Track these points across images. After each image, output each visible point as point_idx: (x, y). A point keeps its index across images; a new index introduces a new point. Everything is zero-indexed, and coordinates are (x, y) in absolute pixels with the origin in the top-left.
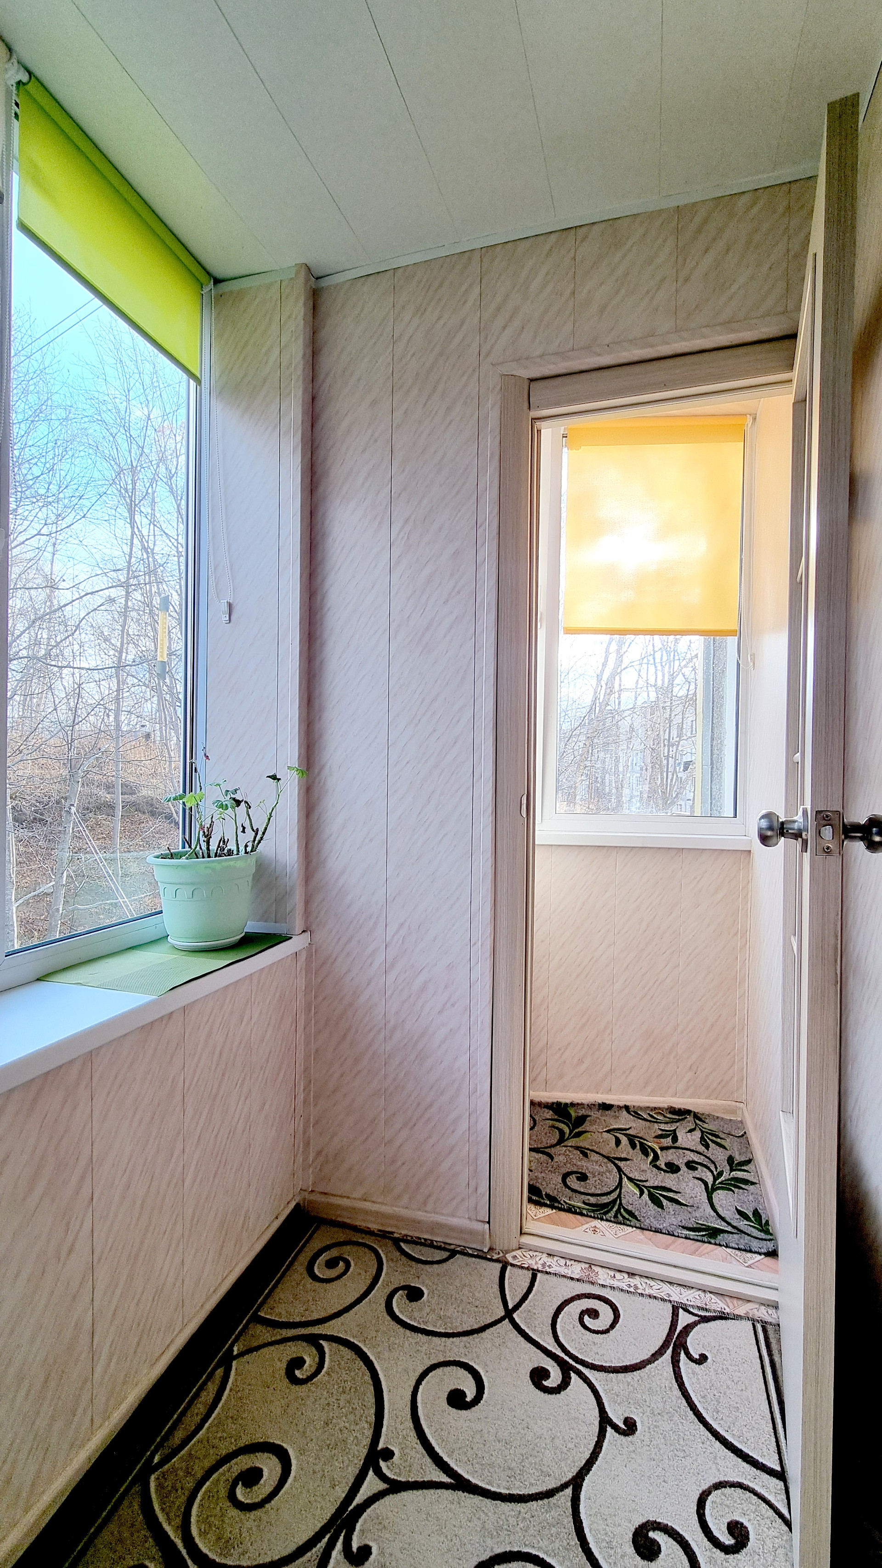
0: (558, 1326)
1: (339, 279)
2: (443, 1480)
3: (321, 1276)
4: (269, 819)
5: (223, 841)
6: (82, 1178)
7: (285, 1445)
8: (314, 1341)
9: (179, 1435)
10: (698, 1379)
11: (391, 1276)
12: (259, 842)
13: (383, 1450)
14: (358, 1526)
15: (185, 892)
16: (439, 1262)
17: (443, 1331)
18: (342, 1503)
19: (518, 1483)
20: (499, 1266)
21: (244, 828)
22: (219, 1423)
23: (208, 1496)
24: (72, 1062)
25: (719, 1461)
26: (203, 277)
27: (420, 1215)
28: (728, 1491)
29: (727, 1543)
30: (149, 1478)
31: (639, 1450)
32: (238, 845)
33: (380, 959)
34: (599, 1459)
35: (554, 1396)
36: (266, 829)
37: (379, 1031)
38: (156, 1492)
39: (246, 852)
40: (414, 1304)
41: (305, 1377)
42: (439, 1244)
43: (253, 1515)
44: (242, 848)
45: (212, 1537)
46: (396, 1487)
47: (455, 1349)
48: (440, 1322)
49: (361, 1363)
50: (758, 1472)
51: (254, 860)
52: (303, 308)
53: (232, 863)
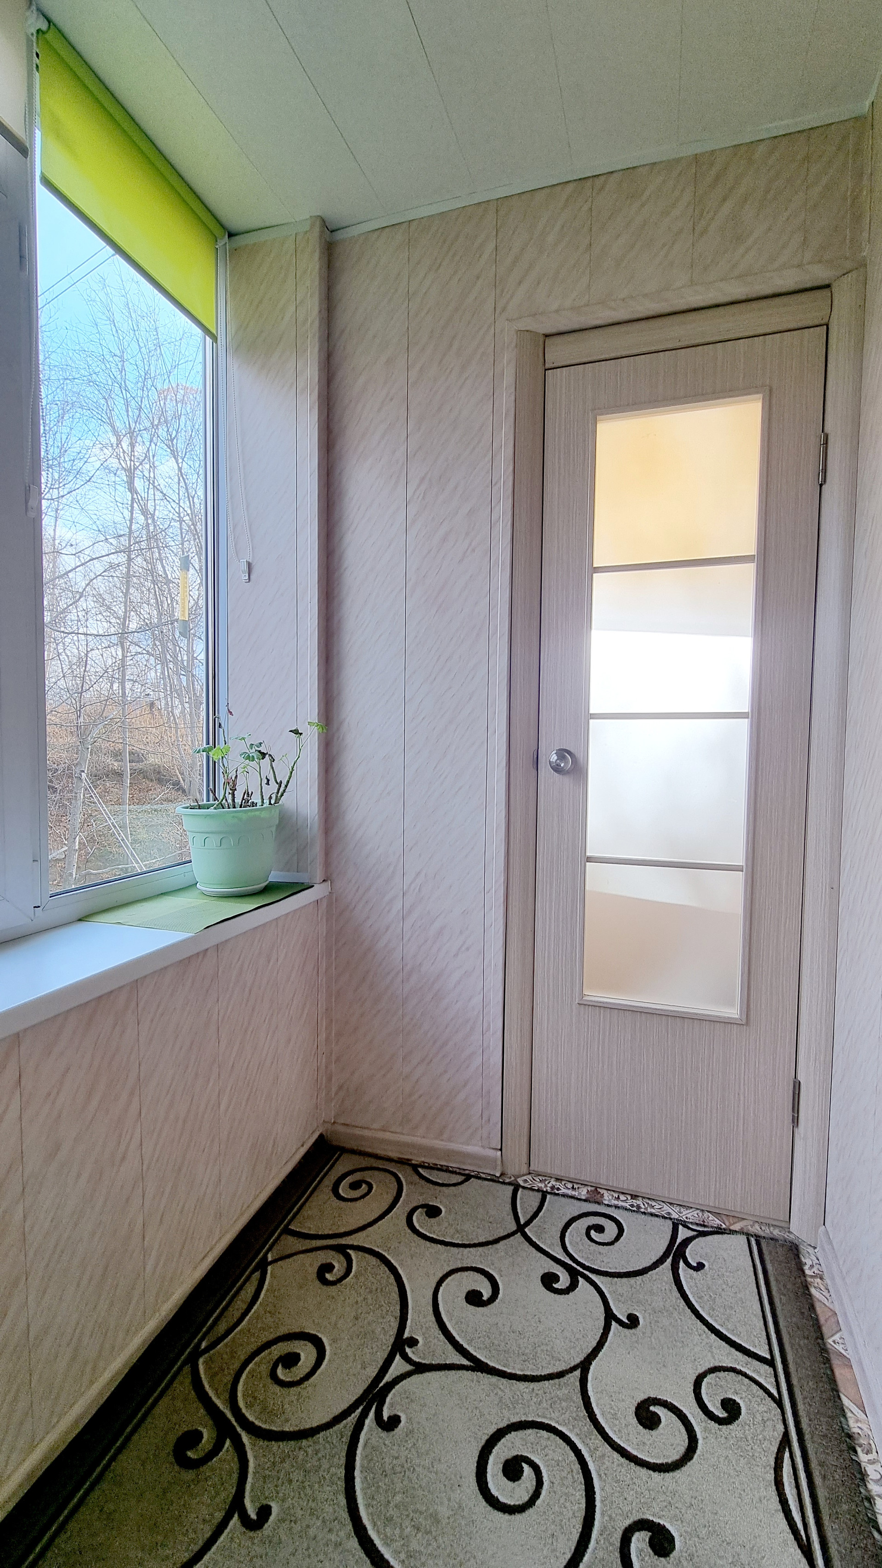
0: (567, 1240)
1: (354, 232)
2: (465, 1364)
3: (346, 1196)
4: (291, 773)
5: (248, 794)
6: (132, 1094)
7: (320, 1335)
8: (342, 1250)
9: (222, 1327)
10: (696, 1283)
11: (412, 1195)
12: (282, 795)
13: (407, 1338)
14: (388, 1400)
15: (214, 840)
16: (455, 1185)
17: (460, 1242)
18: (372, 1381)
19: (531, 1366)
20: (511, 1188)
21: (268, 780)
22: (257, 1317)
23: (252, 1374)
24: (121, 988)
25: (714, 1350)
26: (218, 231)
27: (438, 1144)
28: (722, 1374)
29: (721, 1416)
30: (198, 1360)
31: (640, 1341)
32: (262, 797)
33: (398, 905)
34: (605, 1348)
35: (563, 1296)
36: (288, 782)
37: (398, 973)
38: (205, 1374)
39: (270, 804)
40: (433, 1220)
41: (335, 1279)
42: (455, 1170)
43: (294, 1390)
44: (266, 801)
45: (257, 1408)
46: (421, 1368)
47: (472, 1257)
48: (458, 1235)
49: (386, 1269)
50: (750, 1359)
51: (278, 811)
52: (318, 263)
53: (257, 813)
